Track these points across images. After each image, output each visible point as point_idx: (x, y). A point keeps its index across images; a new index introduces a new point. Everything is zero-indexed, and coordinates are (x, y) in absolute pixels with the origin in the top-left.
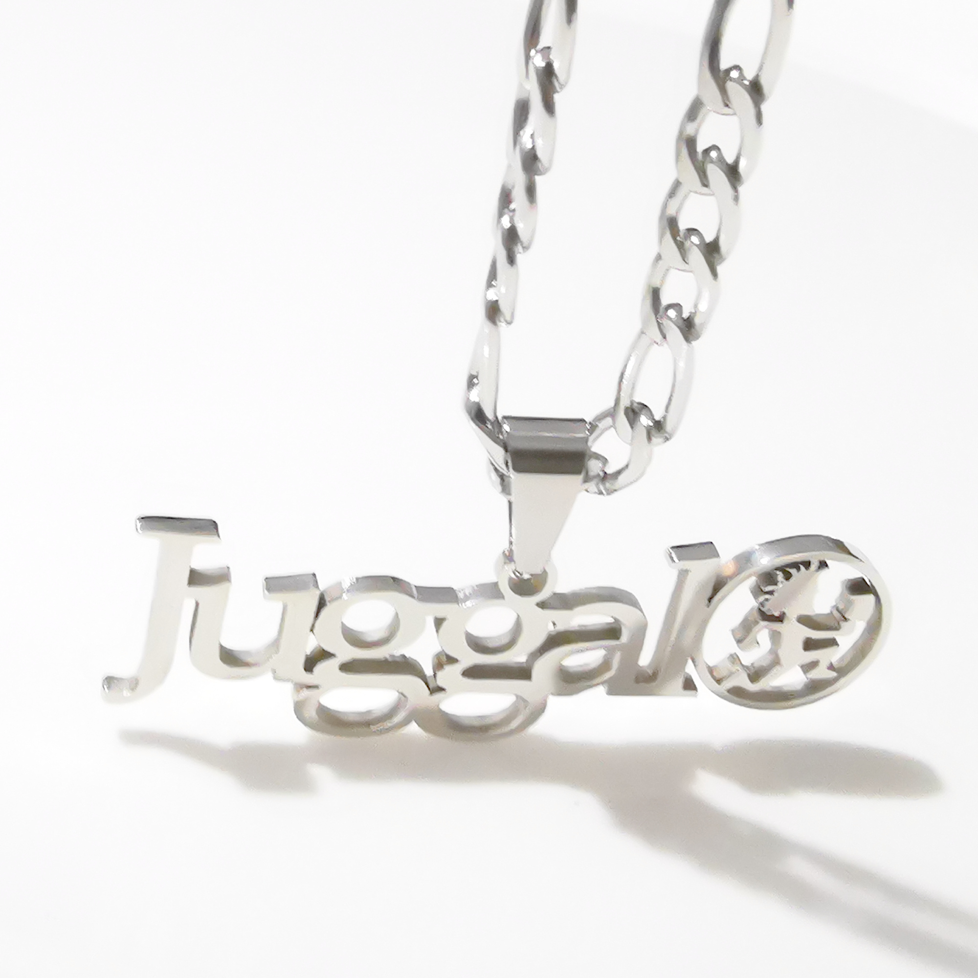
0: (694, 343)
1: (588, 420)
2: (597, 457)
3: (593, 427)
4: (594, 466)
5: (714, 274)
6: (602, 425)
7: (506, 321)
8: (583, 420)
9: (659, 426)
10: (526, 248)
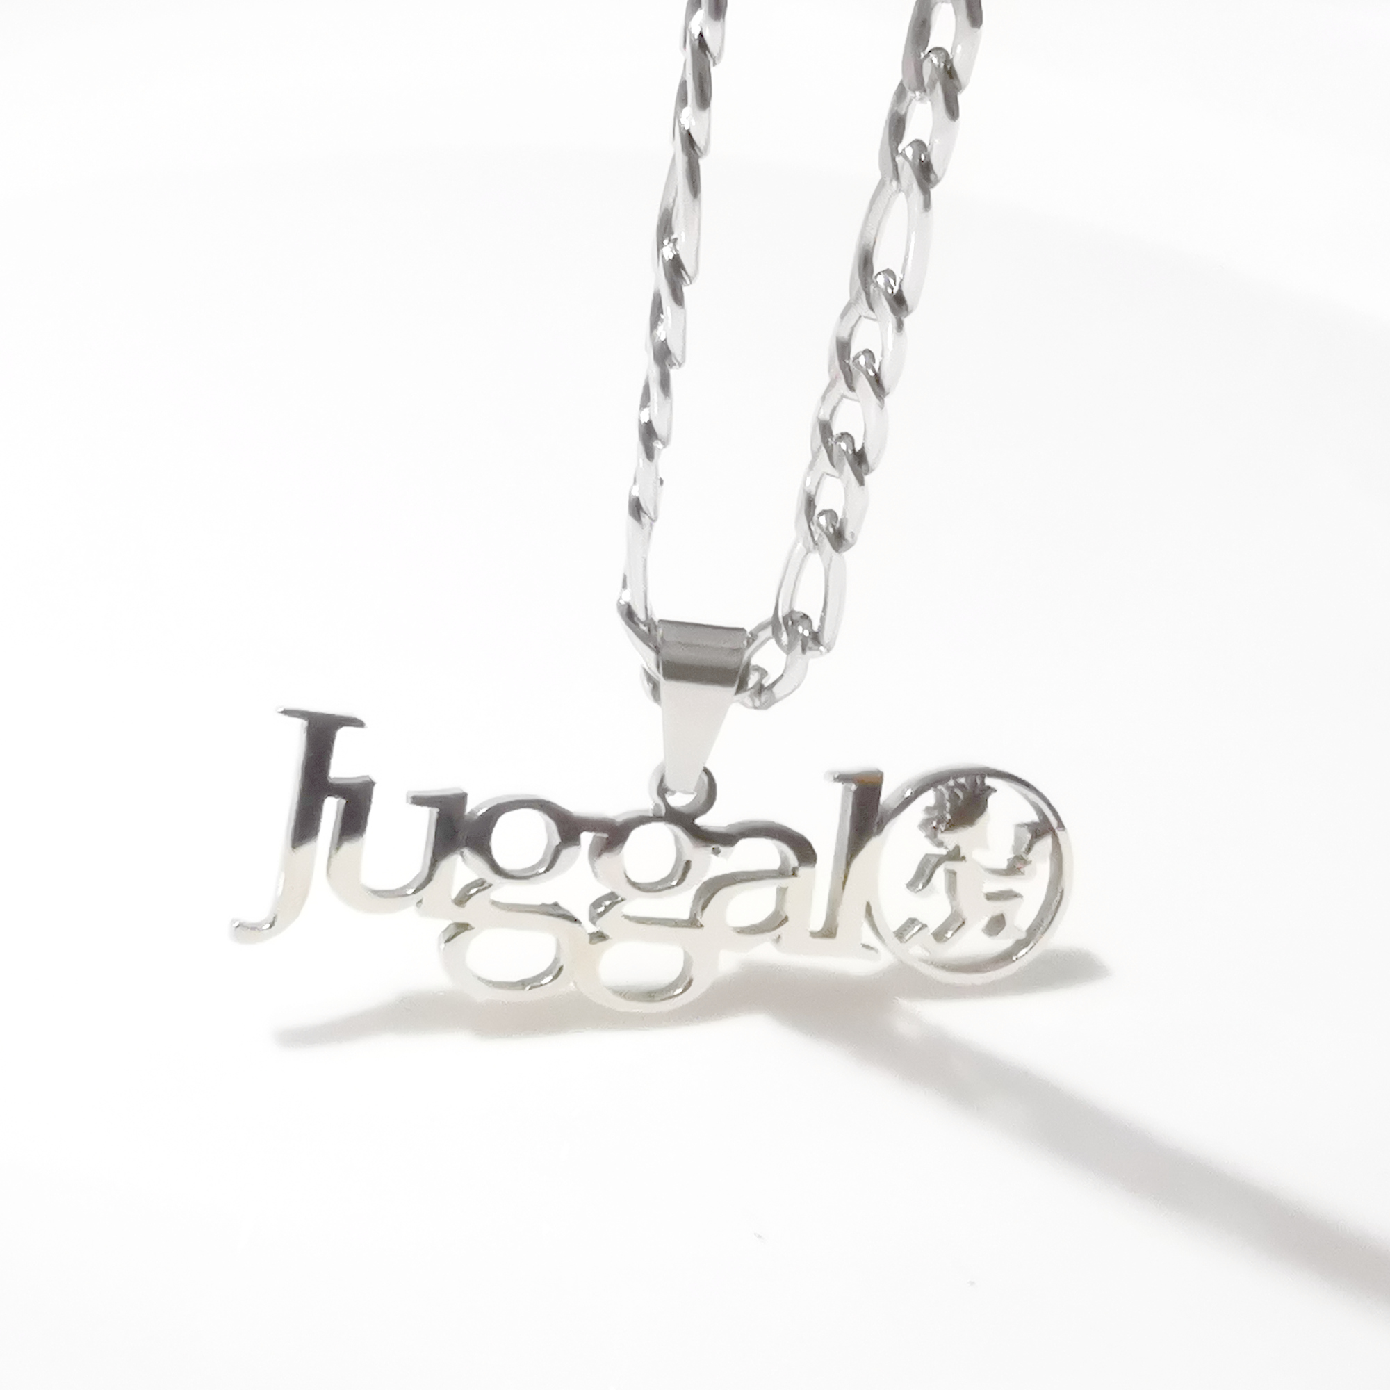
0: (845, 554)
1: (748, 629)
2: (758, 669)
3: (753, 637)
4: (753, 680)
5: (861, 482)
6: (763, 635)
7: (650, 518)
8: (742, 630)
9: (816, 638)
10: (665, 444)
